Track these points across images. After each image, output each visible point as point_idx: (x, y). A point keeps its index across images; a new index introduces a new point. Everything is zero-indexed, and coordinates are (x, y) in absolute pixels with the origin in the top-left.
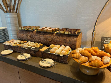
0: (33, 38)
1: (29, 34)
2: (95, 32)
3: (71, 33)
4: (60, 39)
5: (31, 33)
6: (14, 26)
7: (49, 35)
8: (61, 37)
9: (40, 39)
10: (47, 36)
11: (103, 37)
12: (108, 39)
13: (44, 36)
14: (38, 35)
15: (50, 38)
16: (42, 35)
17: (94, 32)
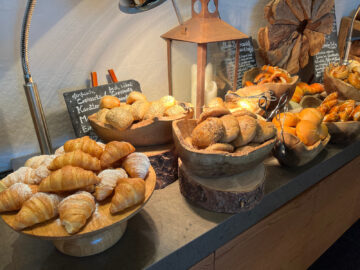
2: (31, 80)
11: (68, 96)
12: (85, 97)
17: (27, 80)
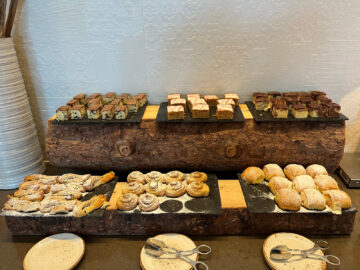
0: (147, 154)
1: (121, 137)
3: (319, 114)
4: (278, 141)
5: (130, 134)
6: (15, 106)
7: (227, 132)
8: (280, 135)
9: (184, 153)
10: (215, 136)
13: (202, 140)
14: (170, 136)
15: (231, 144)
16: (190, 133)
